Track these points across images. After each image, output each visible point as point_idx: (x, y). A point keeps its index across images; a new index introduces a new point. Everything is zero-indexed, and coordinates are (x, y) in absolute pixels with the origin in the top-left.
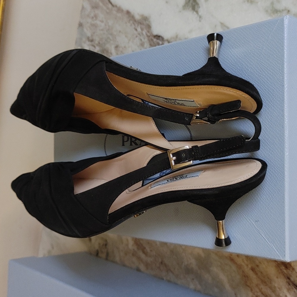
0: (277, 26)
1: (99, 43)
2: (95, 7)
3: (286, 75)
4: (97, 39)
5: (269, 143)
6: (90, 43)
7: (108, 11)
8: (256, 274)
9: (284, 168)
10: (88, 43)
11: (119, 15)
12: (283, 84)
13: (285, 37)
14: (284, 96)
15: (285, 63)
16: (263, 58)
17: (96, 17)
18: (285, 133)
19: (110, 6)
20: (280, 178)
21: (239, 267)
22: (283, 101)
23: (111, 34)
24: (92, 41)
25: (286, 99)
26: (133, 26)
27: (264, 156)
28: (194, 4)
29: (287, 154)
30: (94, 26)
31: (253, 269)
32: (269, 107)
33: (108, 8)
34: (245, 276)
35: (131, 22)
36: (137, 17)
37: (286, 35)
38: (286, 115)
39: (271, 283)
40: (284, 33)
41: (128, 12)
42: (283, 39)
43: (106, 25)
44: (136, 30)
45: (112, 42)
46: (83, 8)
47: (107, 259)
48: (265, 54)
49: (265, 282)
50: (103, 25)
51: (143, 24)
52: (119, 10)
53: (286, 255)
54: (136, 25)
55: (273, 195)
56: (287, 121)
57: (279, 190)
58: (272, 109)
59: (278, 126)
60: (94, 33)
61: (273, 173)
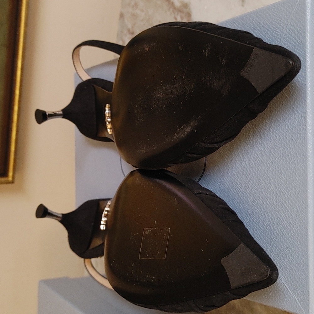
3: (309, 70)
5: (289, 161)
9: (307, 194)
10: (128, 36)
12: (305, 82)
13: (307, 20)
14: (306, 98)
17: (136, 5)
18: (309, 148)
20: (302, 207)
22: (306, 105)
24: (132, 34)
25: (309, 103)
26: (173, 15)
27: (284, 177)
29: (310, 175)
30: (134, 16)
35: (171, 10)
36: (177, 4)
38: (309, 123)
40: (305, 14)
42: (305, 22)
43: (146, 14)
44: (176, 19)
50: (143, 14)
51: (183, 12)
53: (310, 311)
54: (176, 13)
55: (295, 229)
56: (310, 131)
57: (301, 223)
58: (293, 116)
59: (300, 138)
60: (135, 24)
61: (294, 201)
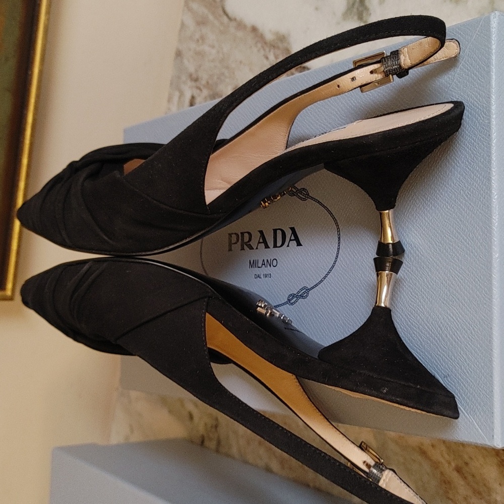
0: (479, 31)
1: (208, 83)
2: (202, 22)
3: (494, 116)
4: (204, 77)
5: (465, 238)
6: (193, 84)
7: (222, 28)
8: (465, 478)
9: (491, 281)
10: (190, 83)
11: (240, 34)
12: (489, 132)
13: (492, 50)
14: (490, 153)
15: (492, 95)
16: (456, 88)
17: (203, 38)
18: (494, 219)
19: (225, 19)
20: (484, 299)
21: (435, 465)
22: (490, 162)
23: (227, 68)
24: (196, 80)
25: (494, 159)
26: (262, 52)
27: (458, 260)
28: (360, 9)
29: (496, 256)
30: (200, 54)
31: (458, 470)
32: (466, 174)
33: (222, 23)
34: (445, 482)
35: (259, 45)
36: (269, 37)
37: (494, 47)
38: (495, 186)
39: (490, 495)
40: (490, 43)
41: (254, 29)
42: (489, 53)
43: (218, 52)
44: (267, 58)
45: (227, 80)
46: (183, 25)
47: (217, 451)
48: (459, 82)
49: (480, 493)
50: (214, 51)
51: (278, 48)
52: (240, 25)
53: (495, 437)
54: (267, 50)
55: (474, 329)
56: (496, 197)
57: (482, 320)
58: (471, 177)
59: (481, 206)
60: (200, 66)
61: (472, 291)
